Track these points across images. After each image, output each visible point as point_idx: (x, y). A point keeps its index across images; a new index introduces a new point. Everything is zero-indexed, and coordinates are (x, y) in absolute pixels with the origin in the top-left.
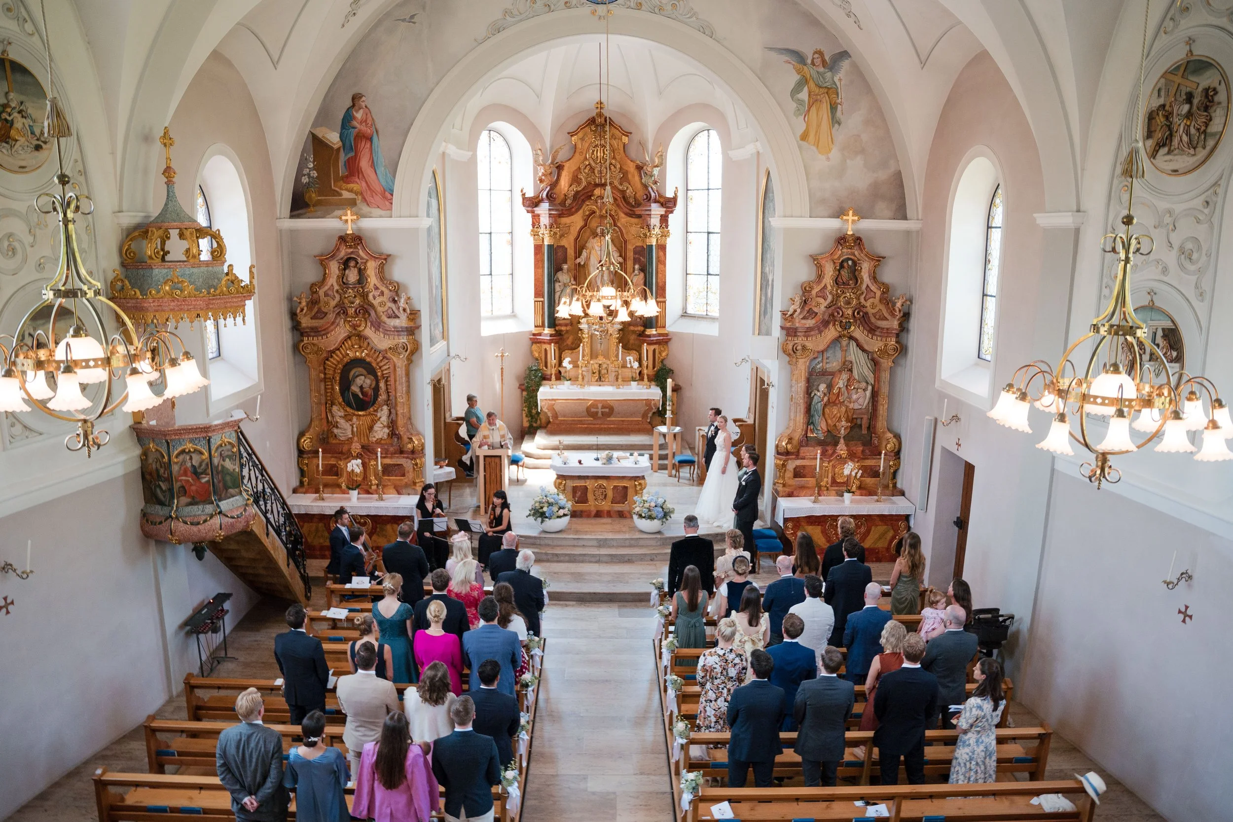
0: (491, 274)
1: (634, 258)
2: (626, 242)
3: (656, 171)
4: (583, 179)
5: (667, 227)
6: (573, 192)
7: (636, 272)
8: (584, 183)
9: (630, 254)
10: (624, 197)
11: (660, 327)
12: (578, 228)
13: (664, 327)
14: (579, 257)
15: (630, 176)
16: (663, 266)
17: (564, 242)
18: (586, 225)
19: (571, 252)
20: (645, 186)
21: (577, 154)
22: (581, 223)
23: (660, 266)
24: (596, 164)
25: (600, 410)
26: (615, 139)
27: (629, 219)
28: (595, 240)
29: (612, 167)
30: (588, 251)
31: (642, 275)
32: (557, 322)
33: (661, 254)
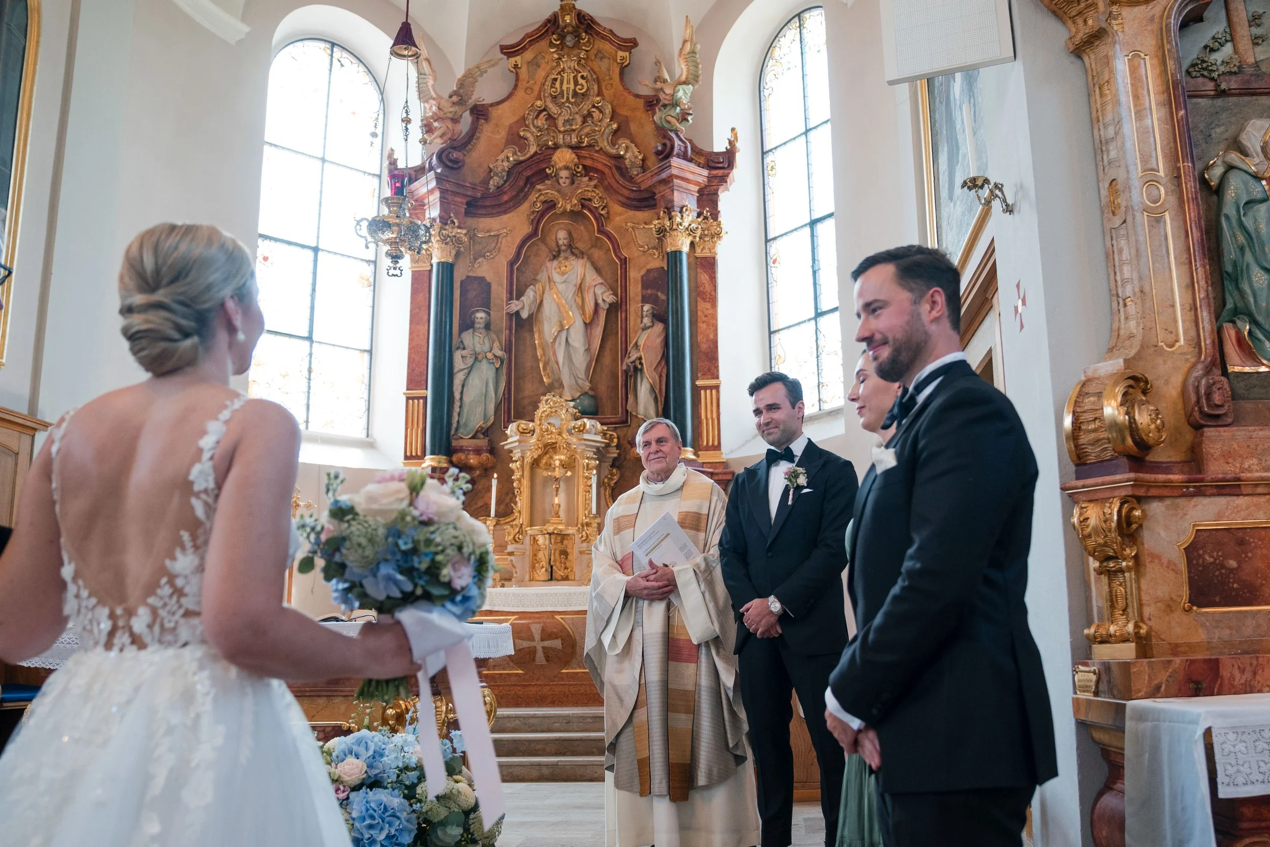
0: (310, 338)
1: (643, 297)
2: (624, 261)
3: (684, 94)
4: (531, 139)
5: (715, 215)
6: (506, 164)
7: (647, 321)
8: (533, 149)
9: (635, 290)
10: (619, 169)
11: (708, 448)
12: (518, 241)
13: (718, 447)
14: (518, 299)
15: (633, 127)
16: (708, 305)
17: (484, 270)
18: (534, 233)
19: (499, 291)
20: (663, 132)
21: (520, 93)
22: (527, 229)
23: (702, 306)
24: (561, 106)
25: (539, 645)
26: (601, 59)
27: (631, 213)
28: (555, 263)
29: (596, 114)
30: (539, 286)
31: (659, 327)
32: (454, 443)
33: (704, 277)
